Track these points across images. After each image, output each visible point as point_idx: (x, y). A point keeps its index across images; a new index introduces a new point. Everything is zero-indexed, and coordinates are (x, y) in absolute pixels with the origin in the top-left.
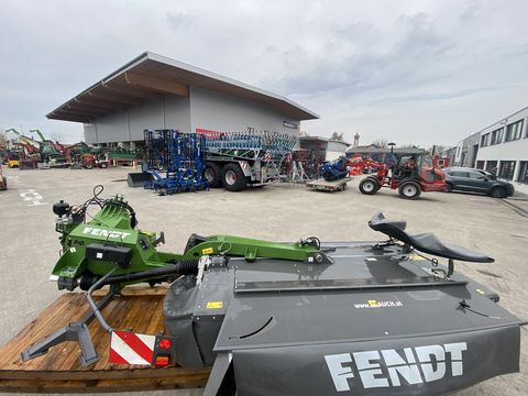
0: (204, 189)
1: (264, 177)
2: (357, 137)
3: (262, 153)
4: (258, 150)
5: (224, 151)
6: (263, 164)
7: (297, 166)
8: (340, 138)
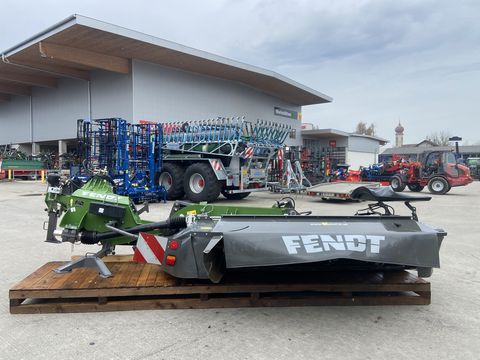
0: (159, 201)
1: (245, 181)
2: (399, 131)
3: (242, 147)
4: (236, 142)
5: (188, 146)
6: (243, 162)
7: (294, 167)
8: (370, 131)
